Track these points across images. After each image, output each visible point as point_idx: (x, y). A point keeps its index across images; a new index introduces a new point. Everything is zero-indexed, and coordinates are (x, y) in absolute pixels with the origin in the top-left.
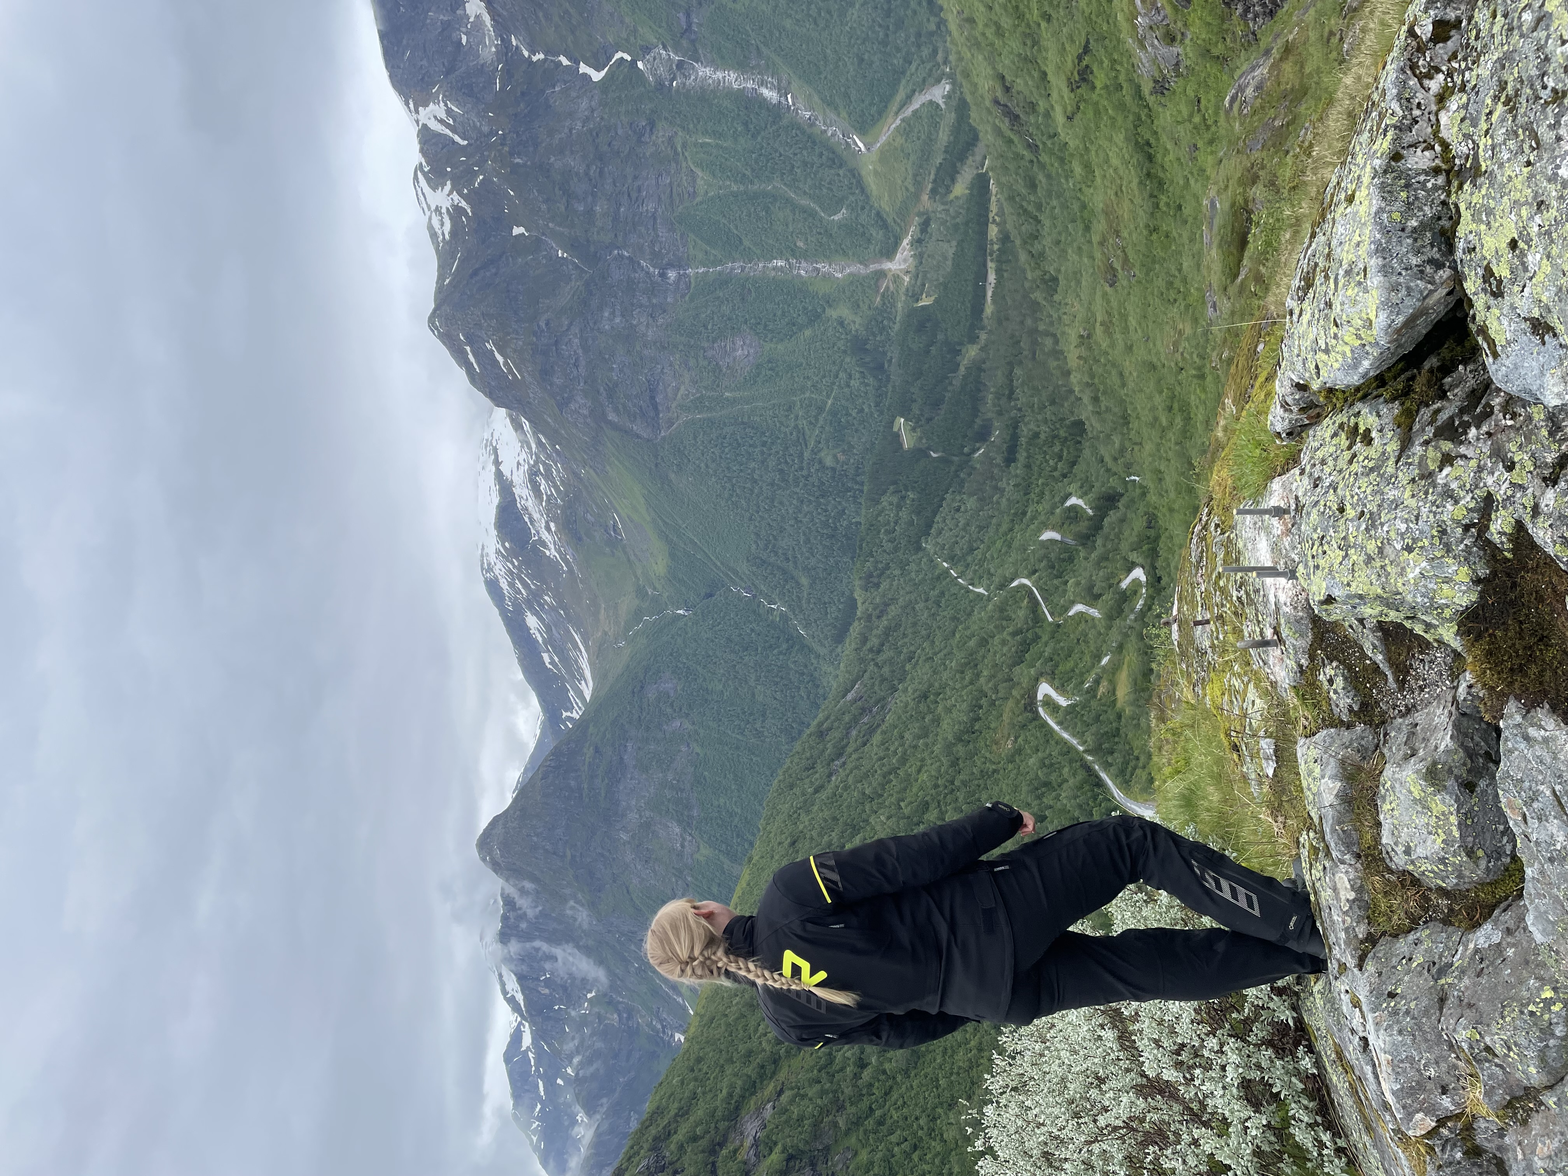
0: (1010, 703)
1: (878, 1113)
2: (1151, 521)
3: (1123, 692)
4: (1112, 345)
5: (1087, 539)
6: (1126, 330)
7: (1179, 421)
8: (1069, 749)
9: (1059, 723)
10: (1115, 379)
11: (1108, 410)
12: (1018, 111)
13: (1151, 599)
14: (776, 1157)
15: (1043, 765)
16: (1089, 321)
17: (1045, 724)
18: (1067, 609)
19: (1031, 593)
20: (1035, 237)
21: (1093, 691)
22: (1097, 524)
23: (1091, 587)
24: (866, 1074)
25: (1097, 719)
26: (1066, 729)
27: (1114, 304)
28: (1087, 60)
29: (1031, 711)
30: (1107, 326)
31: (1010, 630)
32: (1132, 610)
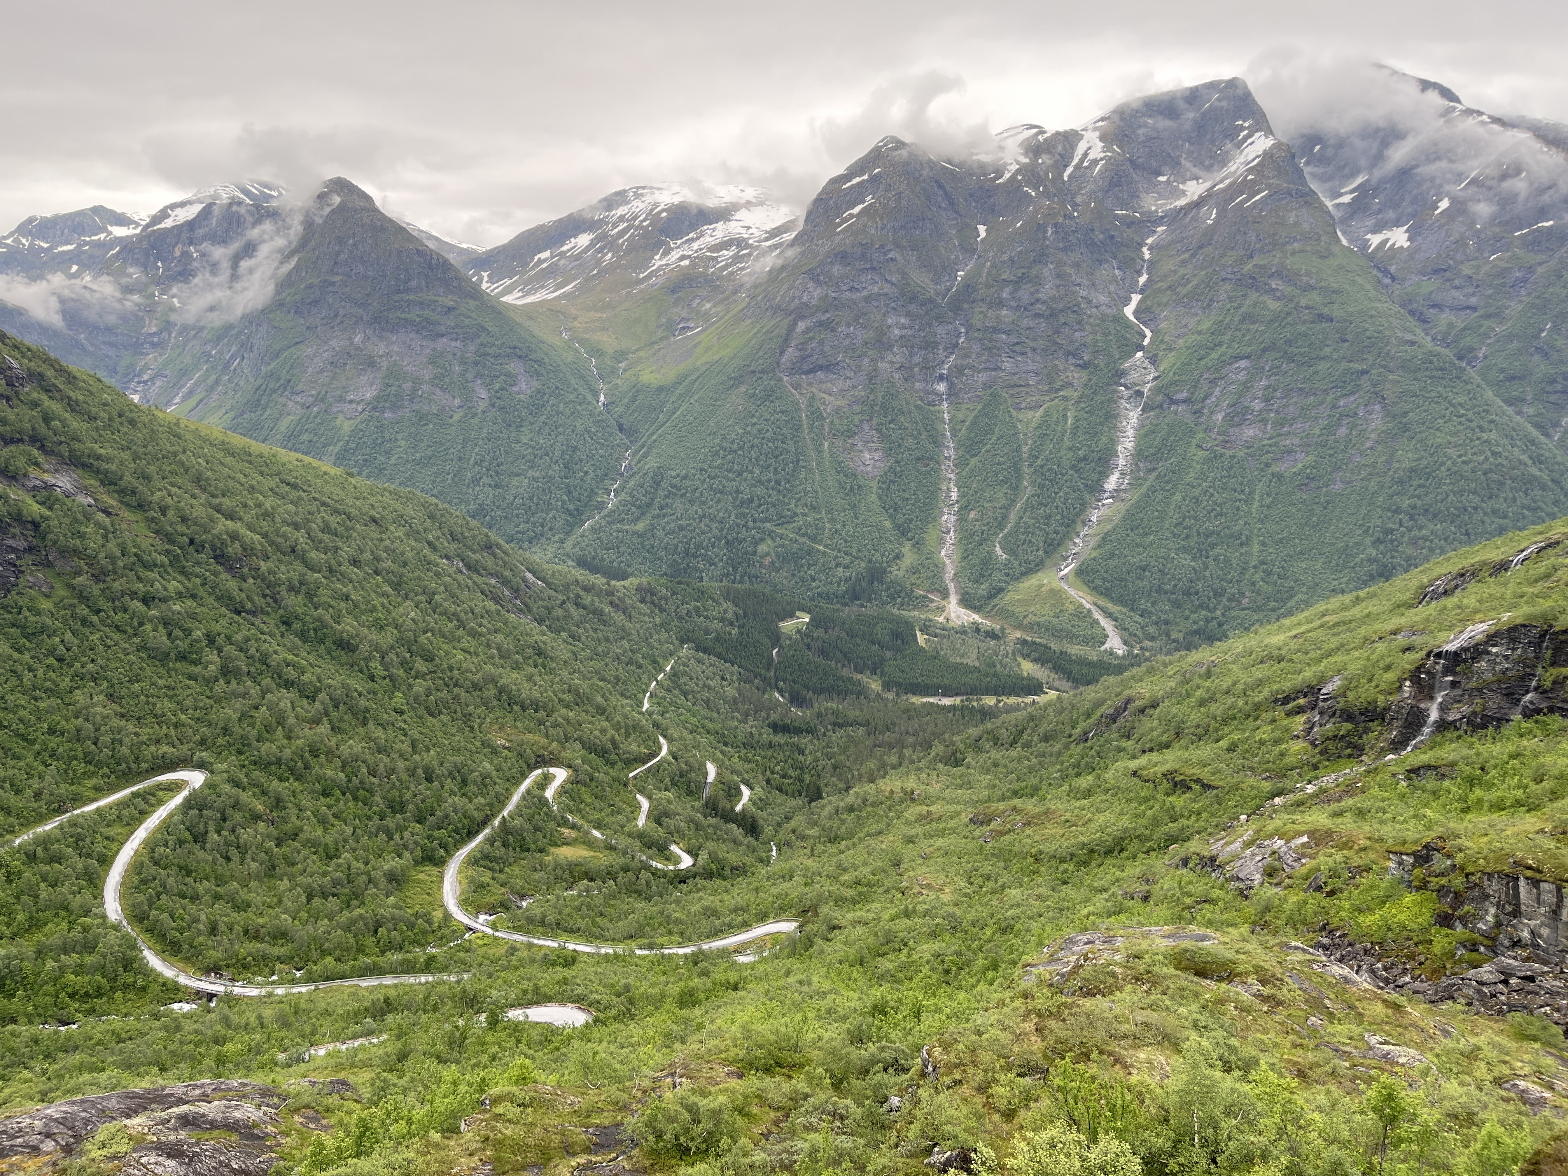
0: (544, 741)
1: (95, 619)
2: (739, 871)
3: (567, 853)
4: (908, 823)
5: (712, 808)
6: (929, 836)
7: (849, 893)
8: (502, 801)
9: (528, 792)
10: (875, 827)
11: (843, 822)
12: (1121, 721)
13: (665, 874)
14: (35, 509)
15: (485, 776)
16: (927, 800)
17: (524, 776)
18: (641, 792)
19: (654, 755)
20: (996, 742)
21: (565, 823)
22: (728, 817)
23: (667, 814)
24: (137, 605)
25: (537, 829)
26: (523, 798)
27: (952, 823)
28: (1197, 787)
29: (537, 762)
30: (927, 818)
31: (617, 737)
32: (650, 857)
